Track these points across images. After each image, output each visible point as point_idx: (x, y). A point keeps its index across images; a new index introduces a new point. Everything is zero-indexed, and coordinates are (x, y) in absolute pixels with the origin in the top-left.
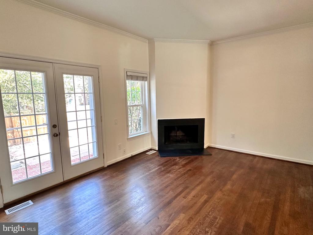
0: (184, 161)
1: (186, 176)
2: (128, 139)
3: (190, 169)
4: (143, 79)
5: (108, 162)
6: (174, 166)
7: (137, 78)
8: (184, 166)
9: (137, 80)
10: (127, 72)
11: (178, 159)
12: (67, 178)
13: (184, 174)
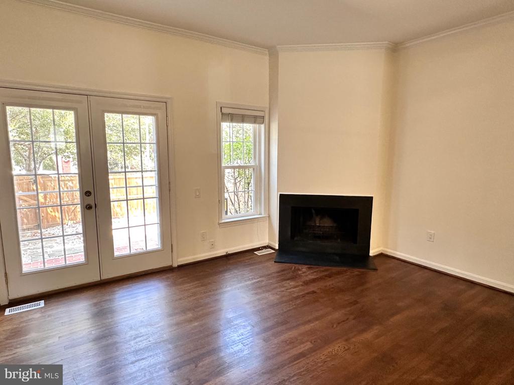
0: (315, 273)
1: (299, 301)
2: (219, 224)
3: (313, 291)
4: (255, 119)
5: (179, 260)
6: (288, 282)
7: (243, 119)
8: (306, 283)
9: (243, 121)
10: (222, 108)
11: (303, 270)
12: (106, 276)
13: (297, 298)
